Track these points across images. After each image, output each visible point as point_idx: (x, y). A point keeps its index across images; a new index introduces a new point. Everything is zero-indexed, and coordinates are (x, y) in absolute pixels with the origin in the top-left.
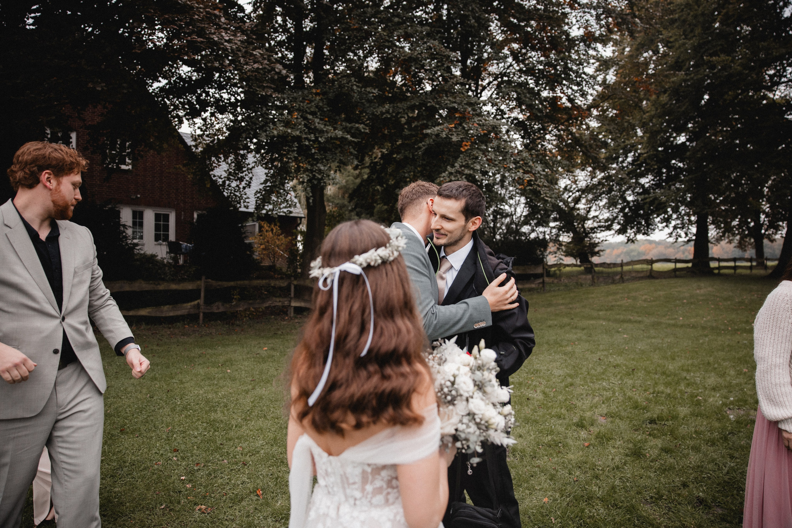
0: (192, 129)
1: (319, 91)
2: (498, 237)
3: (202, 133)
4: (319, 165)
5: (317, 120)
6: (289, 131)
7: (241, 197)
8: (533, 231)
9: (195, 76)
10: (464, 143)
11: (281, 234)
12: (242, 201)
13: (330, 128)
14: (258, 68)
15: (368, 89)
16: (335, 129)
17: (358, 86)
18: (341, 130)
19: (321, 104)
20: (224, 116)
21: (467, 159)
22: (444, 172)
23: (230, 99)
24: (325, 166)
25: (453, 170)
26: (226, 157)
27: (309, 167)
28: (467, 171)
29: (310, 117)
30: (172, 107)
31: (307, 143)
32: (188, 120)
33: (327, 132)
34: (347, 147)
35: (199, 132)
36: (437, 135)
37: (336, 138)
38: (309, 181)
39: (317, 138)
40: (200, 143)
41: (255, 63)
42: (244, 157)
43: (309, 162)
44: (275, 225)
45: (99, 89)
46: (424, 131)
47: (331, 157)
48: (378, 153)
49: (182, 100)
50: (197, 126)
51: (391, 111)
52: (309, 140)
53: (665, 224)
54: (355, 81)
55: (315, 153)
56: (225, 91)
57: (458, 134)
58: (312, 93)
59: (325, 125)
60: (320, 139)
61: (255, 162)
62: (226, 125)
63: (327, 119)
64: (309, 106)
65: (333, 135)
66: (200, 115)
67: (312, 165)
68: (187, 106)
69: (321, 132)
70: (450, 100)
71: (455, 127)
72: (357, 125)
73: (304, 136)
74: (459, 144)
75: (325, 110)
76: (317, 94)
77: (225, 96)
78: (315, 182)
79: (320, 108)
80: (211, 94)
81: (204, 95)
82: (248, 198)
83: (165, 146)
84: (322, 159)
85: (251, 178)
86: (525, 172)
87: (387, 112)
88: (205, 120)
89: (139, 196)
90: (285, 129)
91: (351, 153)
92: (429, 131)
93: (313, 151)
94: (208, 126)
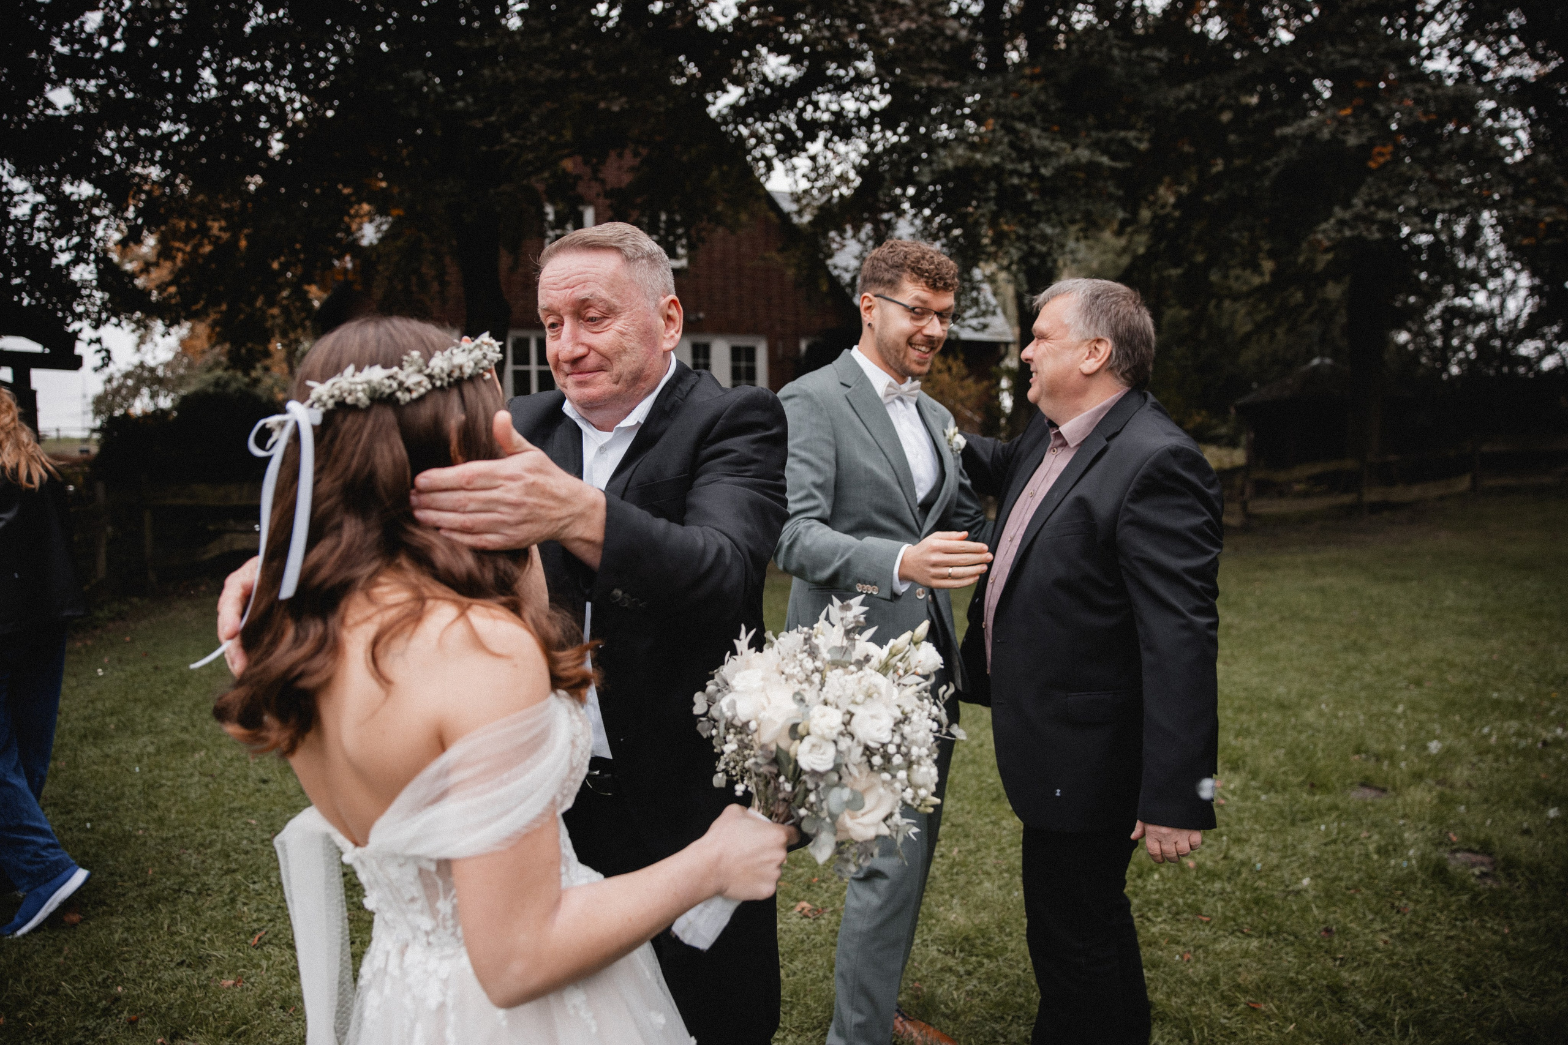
0: (790, 180)
1: (1037, 70)
2: (1455, 370)
3: (809, 185)
4: (1042, 225)
5: (1035, 132)
6: (978, 156)
8: (1550, 351)
9: (793, 73)
10: (1377, 150)
11: (968, 376)
13: (1064, 145)
14: (909, 30)
15: (1146, 52)
16: (1074, 147)
17: (1121, 49)
18: (1088, 147)
19: (1043, 97)
20: (850, 148)
21: (1384, 185)
22: (1326, 220)
23: (858, 111)
24: (1054, 226)
25: (1347, 215)
26: (857, 229)
27: (1021, 231)
28: (1382, 215)
29: (1020, 126)
30: (753, 141)
31: (1016, 181)
32: (783, 161)
33: (1057, 155)
34: (1101, 184)
35: (804, 185)
36: (1310, 137)
37: (1077, 166)
38: (1023, 260)
39: (1035, 168)
40: (808, 205)
41: (901, 20)
42: (890, 226)
43: (1021, 222)
44: (956, 358)
45: (616, 108)
46: (1278, 132)
47: (1067, 206)
48: (1167, 196)
49: (770, 125)
50: (799, 172)
51: (1198, 94)
52: (1020, 175)
54: (1116, 37)
55: (1033, 201)
56: (848, 95)
57: (1361, 132)
58: (1023, 77)
59: (1053, 140)
60: (1043, 171)
61: (913, 235)
62: (854, 167)
63: (1056, 128)
64: (1018, 103)
65: (1071, 159)
66: (805, 150)
67: (1028, 227)
68: (779, 137)
69: (1046, 155)
70: (1341, 53)
71: (1353, 115)
72: (1122, 134)
73: (1009, 166)
74: (1365, 150)
75: (1053, 108)
76: (1033, 78)
77: (850, 105)
78: (1035, 261)
79: (1041, 107)
80: (822, 105)
81: (810, 108)
83: (744, 217)
84: (1048, 212)
86: (1540, 203)
87: (1190, 97)
88: (813, 158)
89: (701, 315)
90: (969, 154)
91: (1111, 196)
92: (1288, 130)
93: (1030, 196)
94: (821, 171)
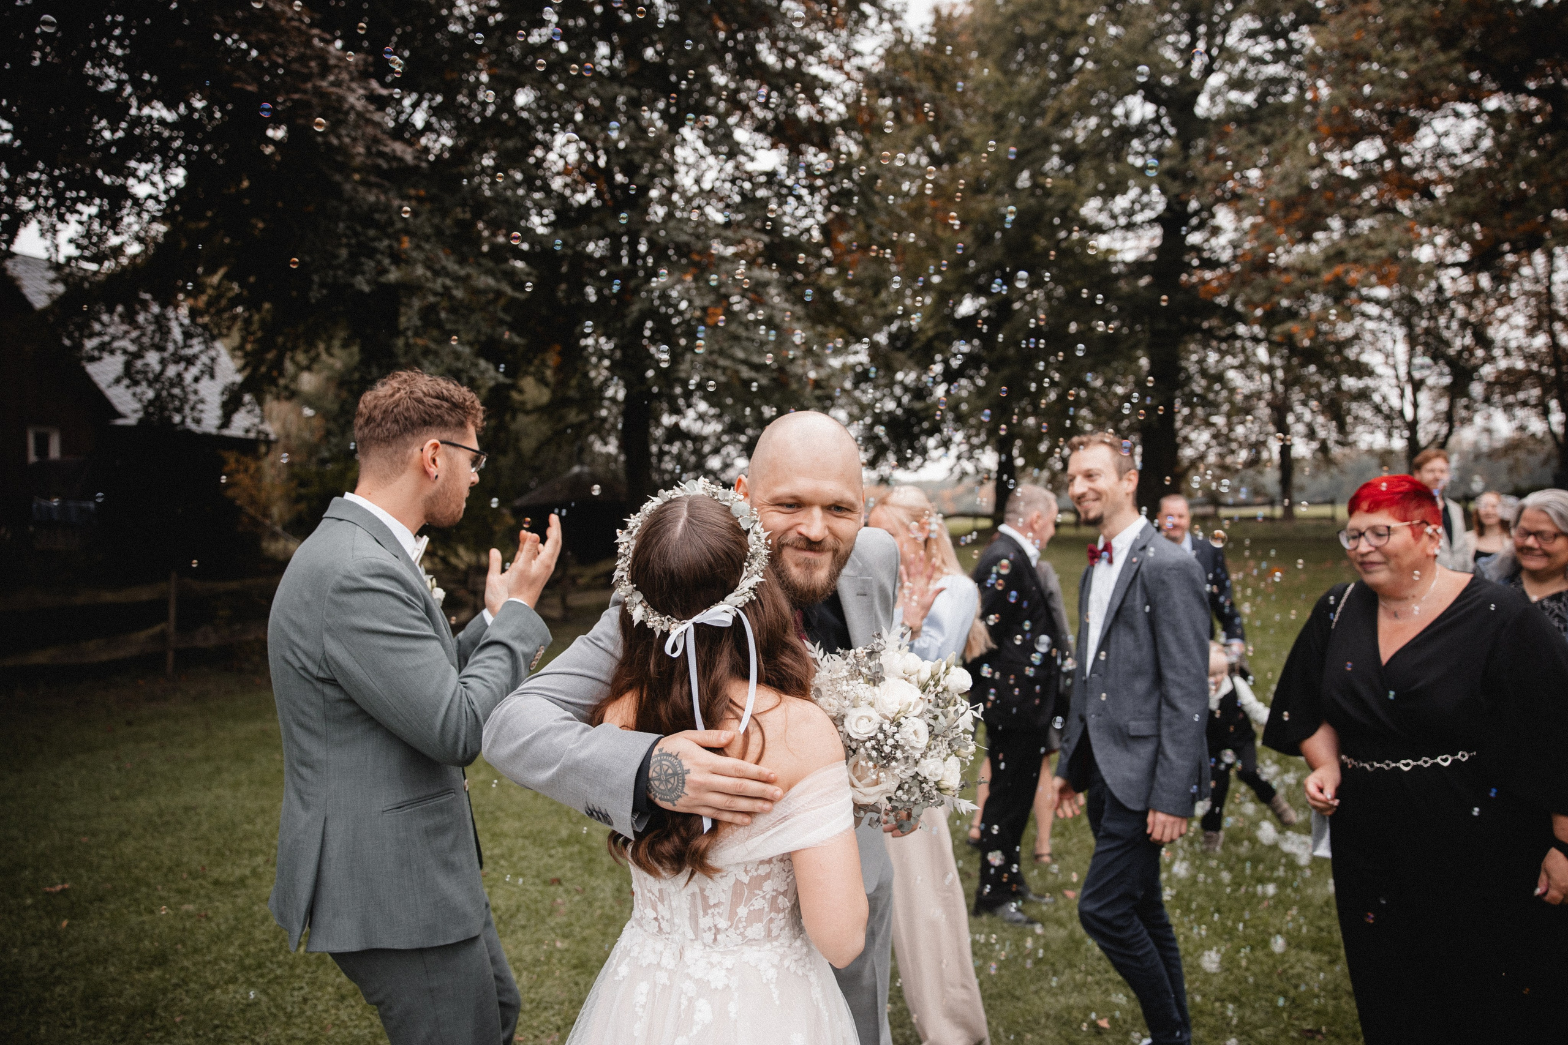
0: (48, 244)
3: (74, 252)
4: (453, 343)
7: (184, 400)
10: (711, 311)
12: (187, 409)
13: (468, 269)
16: (477, 272)
18: (487, 274)
21: (719, 339)
24: (463, 344)
27: (434, 346)
28: (722, 362)
29: (428, 247)
31: (432, 299)
32: (40, 221)
35: (72, 251)
37: (485, 291)
49: (35, 176)
50: (63, 237)
53: (942, 450)
57: (700, 295)
58: (407, 197)
65: (479, 284)
69: (453, 277)
71: (693, 281)
76: (420, 199)
80: (141, 174)
82: (202, 401)
84: (458, 331)
85: (213, 360)
93: (444, 315)
94: (95, 239)
